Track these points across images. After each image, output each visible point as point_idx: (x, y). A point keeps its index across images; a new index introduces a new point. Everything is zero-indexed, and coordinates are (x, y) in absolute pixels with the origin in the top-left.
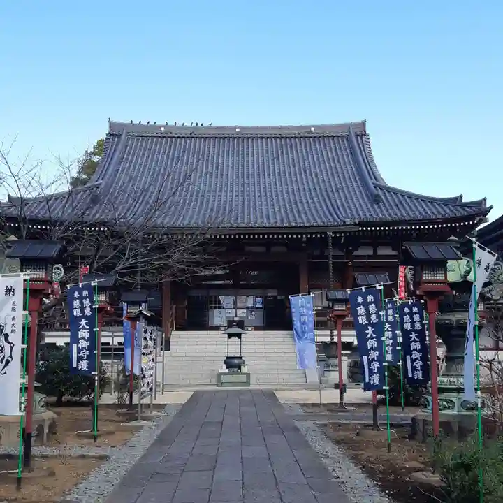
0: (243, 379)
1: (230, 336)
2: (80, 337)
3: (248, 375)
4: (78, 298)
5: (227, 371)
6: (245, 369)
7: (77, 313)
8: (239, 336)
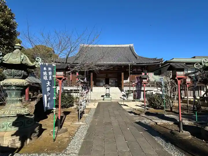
0: (110, 99)
1: (107, 88)
2: (48, 91)
3: (111, 98)
4: (46, 71)
5: (106, 97)
6: (110, 97)
7: (45, 78)
8: (109, 88)
